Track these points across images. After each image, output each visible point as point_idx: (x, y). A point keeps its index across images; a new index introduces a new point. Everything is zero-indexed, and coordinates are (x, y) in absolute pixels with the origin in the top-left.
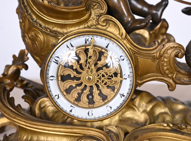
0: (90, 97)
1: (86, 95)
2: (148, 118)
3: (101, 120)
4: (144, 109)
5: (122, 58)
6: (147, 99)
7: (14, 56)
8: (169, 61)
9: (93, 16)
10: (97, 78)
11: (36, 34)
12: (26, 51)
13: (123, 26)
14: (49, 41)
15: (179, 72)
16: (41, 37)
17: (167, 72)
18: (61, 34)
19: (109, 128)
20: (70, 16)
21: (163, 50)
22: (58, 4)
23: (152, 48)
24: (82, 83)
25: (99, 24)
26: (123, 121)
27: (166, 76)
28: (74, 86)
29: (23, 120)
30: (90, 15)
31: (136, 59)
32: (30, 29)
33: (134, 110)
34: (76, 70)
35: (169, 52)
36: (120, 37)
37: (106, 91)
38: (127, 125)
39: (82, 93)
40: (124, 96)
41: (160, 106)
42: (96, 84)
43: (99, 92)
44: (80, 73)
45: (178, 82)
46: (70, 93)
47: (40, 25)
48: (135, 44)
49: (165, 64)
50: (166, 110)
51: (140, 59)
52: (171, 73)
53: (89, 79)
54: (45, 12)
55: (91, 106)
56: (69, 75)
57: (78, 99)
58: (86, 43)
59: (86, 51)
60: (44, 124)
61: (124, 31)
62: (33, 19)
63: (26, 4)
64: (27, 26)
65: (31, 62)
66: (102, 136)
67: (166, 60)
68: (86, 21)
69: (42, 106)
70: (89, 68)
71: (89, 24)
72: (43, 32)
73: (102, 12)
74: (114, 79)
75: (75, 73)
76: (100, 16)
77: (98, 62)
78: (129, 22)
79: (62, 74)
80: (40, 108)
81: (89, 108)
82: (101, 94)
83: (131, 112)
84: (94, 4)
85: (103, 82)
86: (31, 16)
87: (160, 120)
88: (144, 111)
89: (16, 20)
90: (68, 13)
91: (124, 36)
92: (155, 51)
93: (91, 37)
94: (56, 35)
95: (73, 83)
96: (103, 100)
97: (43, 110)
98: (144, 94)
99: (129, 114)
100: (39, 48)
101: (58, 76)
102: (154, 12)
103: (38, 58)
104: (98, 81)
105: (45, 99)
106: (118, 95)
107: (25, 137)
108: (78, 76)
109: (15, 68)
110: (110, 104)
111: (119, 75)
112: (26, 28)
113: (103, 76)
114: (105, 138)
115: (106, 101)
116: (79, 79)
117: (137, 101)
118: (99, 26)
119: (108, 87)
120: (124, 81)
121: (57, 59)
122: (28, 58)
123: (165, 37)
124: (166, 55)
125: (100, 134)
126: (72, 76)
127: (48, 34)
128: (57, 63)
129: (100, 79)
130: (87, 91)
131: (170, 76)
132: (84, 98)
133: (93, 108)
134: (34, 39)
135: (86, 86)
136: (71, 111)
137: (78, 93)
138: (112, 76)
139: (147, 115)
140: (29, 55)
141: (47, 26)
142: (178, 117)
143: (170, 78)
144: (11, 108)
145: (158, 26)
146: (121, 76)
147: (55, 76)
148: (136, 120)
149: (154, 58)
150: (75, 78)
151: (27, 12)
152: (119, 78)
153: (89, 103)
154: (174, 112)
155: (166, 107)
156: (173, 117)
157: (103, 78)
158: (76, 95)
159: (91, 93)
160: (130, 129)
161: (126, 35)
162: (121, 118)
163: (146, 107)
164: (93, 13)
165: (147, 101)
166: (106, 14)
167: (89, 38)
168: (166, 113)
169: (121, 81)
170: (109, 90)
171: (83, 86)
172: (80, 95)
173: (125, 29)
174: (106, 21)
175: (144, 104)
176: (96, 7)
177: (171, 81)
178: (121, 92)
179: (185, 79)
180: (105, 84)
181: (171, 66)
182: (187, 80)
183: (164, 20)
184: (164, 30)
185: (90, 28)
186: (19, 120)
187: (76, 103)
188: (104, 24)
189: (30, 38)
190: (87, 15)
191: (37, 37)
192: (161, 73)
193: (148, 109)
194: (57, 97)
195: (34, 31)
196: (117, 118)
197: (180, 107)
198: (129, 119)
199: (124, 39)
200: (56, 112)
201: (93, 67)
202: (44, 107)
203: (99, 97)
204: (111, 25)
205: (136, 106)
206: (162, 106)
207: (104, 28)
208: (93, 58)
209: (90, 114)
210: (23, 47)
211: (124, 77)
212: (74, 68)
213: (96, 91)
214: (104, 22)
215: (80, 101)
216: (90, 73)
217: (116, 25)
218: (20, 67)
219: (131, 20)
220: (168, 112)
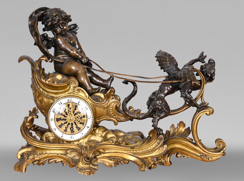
0: (72, 129)
1: (69, 128)
2: (103, 139)
3: (79, 140)
4: (101, 135)
5: (87, 108)
6: (103, 130)
7: (30, 111)
8: (113, 109)
9: (71, 87)
10: (74, 119)
11: (42, 98)
12: (37, 108)
13: (87, 92)
14: (49, 101)
15: (118, 115)
16: (45, 100)
17: (112, 115)
18: (55, 97)
19: (82, 144)
20: (60, 88)
21: (109, 104)
22: (53, 82)
23: (102, 103)
24: (67, 122)
25: (75, 92)
26: (89, 141)
27: (112, 117)
28: (63, 123)
29: (37, 143)
30: (70, 87)
31: (95, 109)
32: (39, 96)
33: (96, 135)
34: (64, 115)
35: (112, 104)
36: (86, 98)
37: (79, 125)
38: (92, 143)
39: (68, 127)
40: (89, 127)
41: (110, 134)
42: (74, 122)
43: (76, 126)
44: (66, 117)
45: (119, 120)
46: (61, 127)
47: (45, 94)
48: (94, 101)
49: (111, 111)
50: (113, 135)
51: (97, 109)
52: (114, 115)
53: (71, 119)
54: (47, 87)
55: (72, 133)
56: (61, 118)
57: (66, 130)
58: (68, 101)
59: (69, 105)
60: (49, 144)
61: (87, 94)
62: (40, 91)
63: (36, 83)
64: (37, 95)
65: (40, 114)
66: (78, 148)
67: (111, 108)
68: (68, 90)
69: (47, 137)
70: (70, 114)
71: (70, 91)
72: (46, 97)
73: (76, 85)
74: (83, 119)
75: (63, 117)
76: (75, 87)
77: (75, 111)
78: (90, 90)
79: (57, 118)
80: (46, 138)
81: (71, 134)
82: (77, 127)
83: (94, 137)
84: (72, 82)
85: (77, 121)
86: (40, 89)
87: (110, 140)
88: (101, 136)
89: (31, 92)
90: (59, 87)
91: (88, 97)
92: (104, 104)
93: (70, 98)
94: (53, 98)
95: (63, 122)
96: (79, 130)
97: (48, 139)
98: (101, 127)
99: (93, 138)
100: (44, 106)
101: (55, 119)
102: (106, 83)
103: (43, 111)
104: (75, 120)
105: (49, 133)
106: (86, 127)
107: (39, 153)
108: (65, 118)
109: (31, 118)
110: (82, 132)
111: (86, 117)
112: (37, 96)
113: (78, 117)
114: (80, 149)
115: (80, 131)
116: (66, 120)
117: (97, 131)
118: (75, 93)
119: (81, 123)
120: (88, 120)
121: (54, 110)
122: (38, 112)
123: (113, 97)
124: (111, 106)
125: (77, 147)
126: (62, 119)
127: (49, 98)
128: (54, 112)
129: (76, 119)
130: (70, 126)
131: (114, 117)
132: (69, 130)
133: (74, 134)
134: (41, 101)
135: (69, 123)
136: (62, 136)
137: (66, 127)
138: (82, 117)
139: (102, 138)
140: (39, 110)
141: (48, 94)
142: (120, 139)
143: (114, 118)
144: (31, 137)
145: (109, 91)
146: (87, 117)
147: (53, 119)
148: (97, 141)
149: (104, 108)
150: (63, 119)
151: (37, 87)
152: (85, 118)
153: (71, 132)
154: (118, 137)
155: (113, 134)
156: (118, 139)
157: (77, 119)
158: (64, 129)
159: (72, 127)
160: (93, 145)
161: (89, 97)
162: (88, 140)
163: (102, 134)
164: (71, 86)
165: (102, 131)
166: (78, 86)
167: (69, 99)
168: (113, 137)
169: (87, 120)
170: (81, 125)
171: (68, 123)
172: (66, 128)
173: (88, 93)
174: (78, 90)
175: (101, 132)
176: (73, 83)
177: (115, 120)
178: (87, 125)
179: (123, 118)
180: (79, 122)
181: (114, 112)
182: (124, 119)
183: (112, 88)
184: (112, 93)
185: (70, 94)
186: (35, 143)
187: (64, 132)
188: (77, 92)
189: (39, 101)
190: (68, 87)
191: (43, 100)
192: (109, 116)
193: (104, 135)
194: (55, 129)
195: (41, 97)
196: (86, 140)
197: (122, 134)
198: (93, 140)
199: (88, 99)
200: (55, 139)
201: (72, 113)
202: (48, 137)
203: (76, 129)
204: (81, 92)
205: (96, 134)
206: (111, 133)
207: (77, 94)
208: (72, 109)
209: (72, 138)
210: (35, 106)
211: (88, 117)
212: (63, 114)
213: (74, 126)
214: (77, 90)
215: (67, 131)
216: (71, 116)
217: (83, 92)
218: (34, 117)
219: (91, 89)
220: (115, 136)
